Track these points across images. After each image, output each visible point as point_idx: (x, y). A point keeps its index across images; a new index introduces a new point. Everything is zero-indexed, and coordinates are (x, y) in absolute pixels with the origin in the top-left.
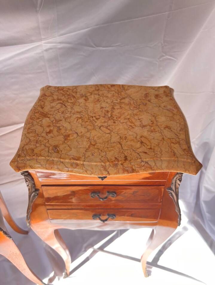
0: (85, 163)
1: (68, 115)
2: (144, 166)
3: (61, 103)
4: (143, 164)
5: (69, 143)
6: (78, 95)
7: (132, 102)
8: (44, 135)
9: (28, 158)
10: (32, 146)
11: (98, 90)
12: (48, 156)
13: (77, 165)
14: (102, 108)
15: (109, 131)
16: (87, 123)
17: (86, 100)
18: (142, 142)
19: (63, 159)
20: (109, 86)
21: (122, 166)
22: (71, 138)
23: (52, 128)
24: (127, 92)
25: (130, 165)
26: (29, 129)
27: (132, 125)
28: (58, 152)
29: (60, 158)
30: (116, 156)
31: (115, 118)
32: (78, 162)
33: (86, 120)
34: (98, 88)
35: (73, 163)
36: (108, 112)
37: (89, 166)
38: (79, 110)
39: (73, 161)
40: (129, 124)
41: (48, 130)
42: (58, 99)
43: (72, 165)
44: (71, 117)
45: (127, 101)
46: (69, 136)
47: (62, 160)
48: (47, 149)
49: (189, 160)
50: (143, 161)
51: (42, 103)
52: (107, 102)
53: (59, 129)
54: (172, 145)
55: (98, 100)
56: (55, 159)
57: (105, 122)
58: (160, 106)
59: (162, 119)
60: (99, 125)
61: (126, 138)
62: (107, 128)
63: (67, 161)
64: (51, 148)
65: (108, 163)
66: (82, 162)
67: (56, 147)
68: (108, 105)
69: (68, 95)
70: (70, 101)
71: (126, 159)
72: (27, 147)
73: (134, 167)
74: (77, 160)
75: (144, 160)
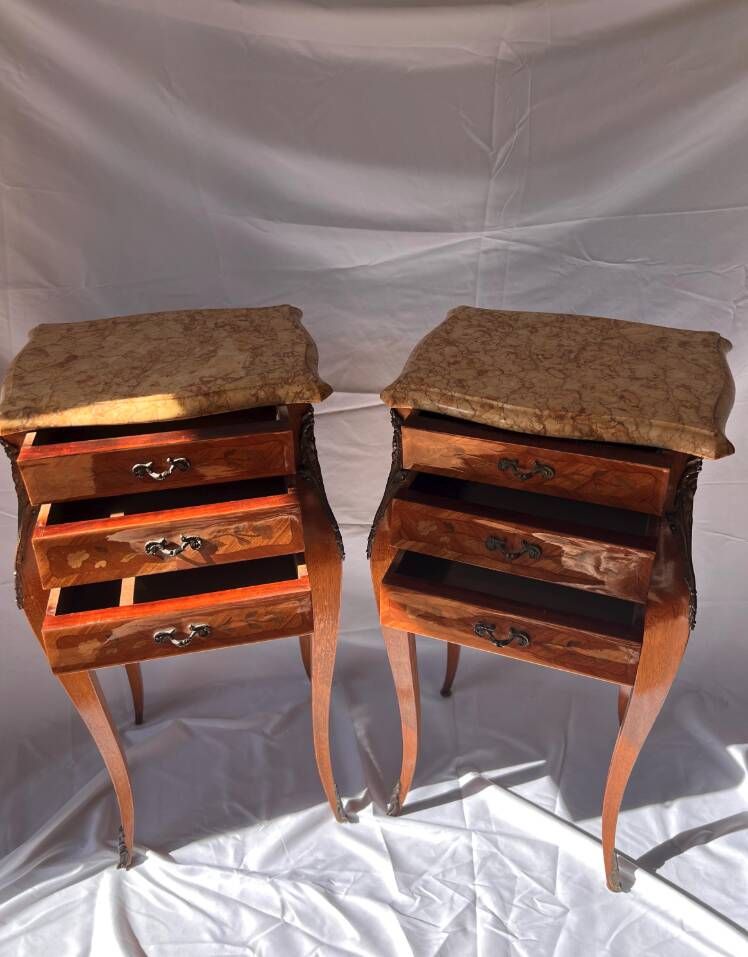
0: (505, 406)
1: (494, 347)
2: (614, 427)
3: (484, 331)
4: (613, 424)
5: (485, 380)
6: (520, 324)
7: (626, 346)
8: (444, 365)
9: (413, 387)
10: (422, 375)
11: (562, 321)
12: (446, 389)
13: (492, 407)
14: (560, 346)
15: (563, 376)
16: (525, 361)
17: (532, 332)
18: (622, 397)
19: (470, 395)
20: (587, 319)
21: (571, 421)
22: (490, 374)
23: (458, 359)
24: (621, 330)
25: (587, 422)
26: (420, 355)
27: (613, 374)
28: (463, 387)
29: (465, 394)
30: (566, 406)
31: (582, 361)
32: (495, 403)
33: (523, 357)
34: (562, 319)
35: (486, 404)
36: (571, 352)
37: (512, 411)
38: (515, 344)
39: (485, 400)
40: (608, 371)
41: (452, 360)
42: (479, 326)
43: (483, 406)
44: (496, 350)
45: (615, 342)
46: (487, 371)
47: (468, 397)
48: (445, 381)
49: (706, 432)
50: (613, 420)
51: (449, 328)
52: (574, 340)
53: (471, 362)
54: (683, 409)
55: (557, 335)
56: (456, 394)
57: (560, 364)
58: (683, 358)
59: (678, 375)
60: (547, 366)
61: (593, 388)
62: (560, 371)
63: (476, 399)
64: (452, 381)
65: (546, 413)
66: (500, 404)
67: (460, 381)
68: (573, 343)
69: (500, 322)
70: (500, 330)
71: (582, 411)
72: (414, 375)
73: (594, 427)
74: (493, 400)
75: (618, 418)
